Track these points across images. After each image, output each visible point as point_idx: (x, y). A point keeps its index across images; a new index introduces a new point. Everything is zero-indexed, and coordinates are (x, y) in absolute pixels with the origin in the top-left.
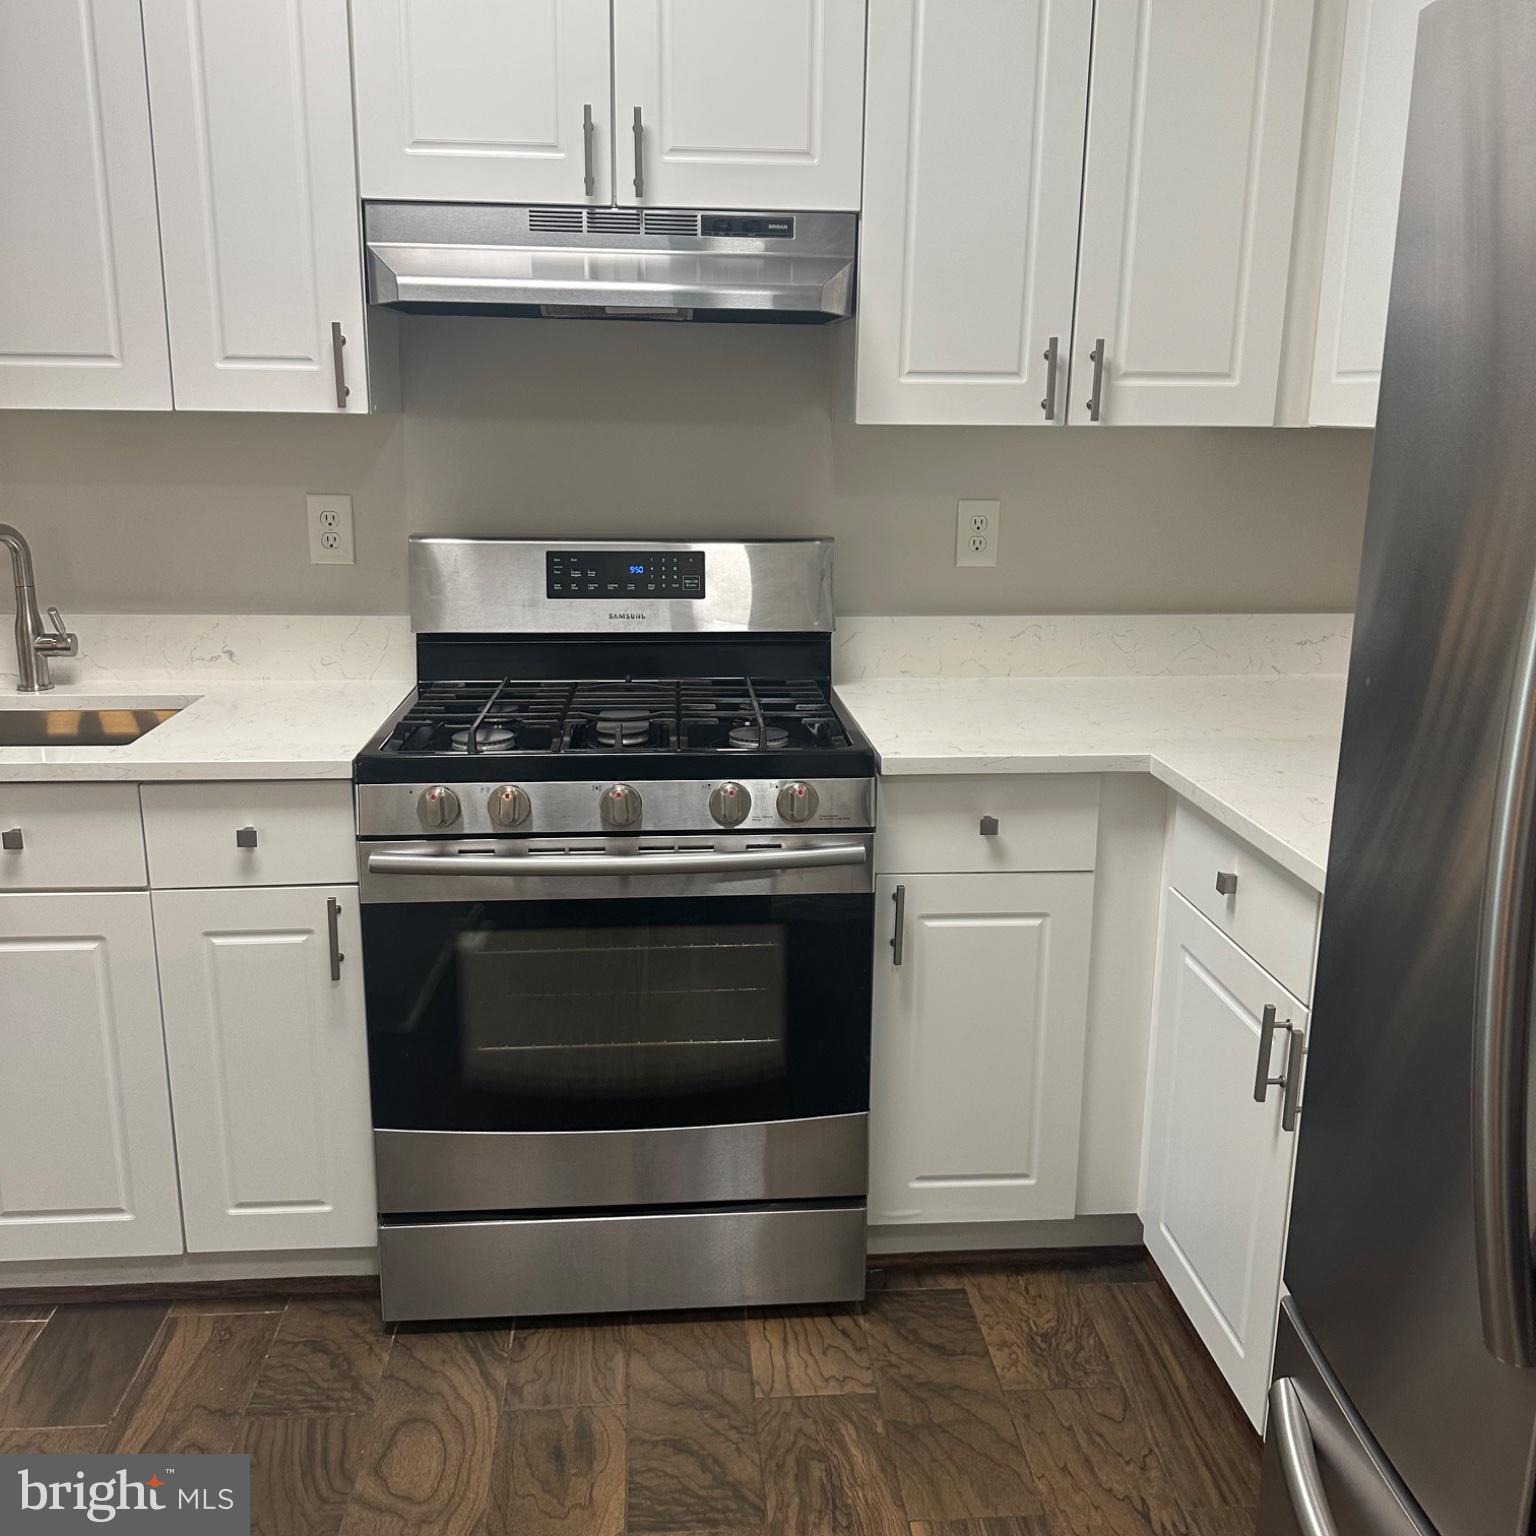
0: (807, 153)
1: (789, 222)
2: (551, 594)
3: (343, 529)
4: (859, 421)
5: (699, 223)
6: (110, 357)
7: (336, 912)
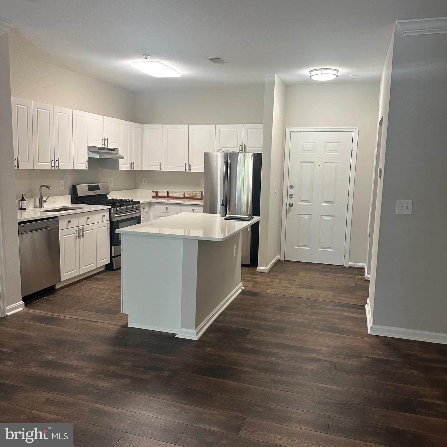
0: (115, 143)
1: (115, 149)
2: (89, 191)
3: (63, 184)
4: (120, 169)
5: (109, 149)
6: (68, 163)
7: (108, 223)
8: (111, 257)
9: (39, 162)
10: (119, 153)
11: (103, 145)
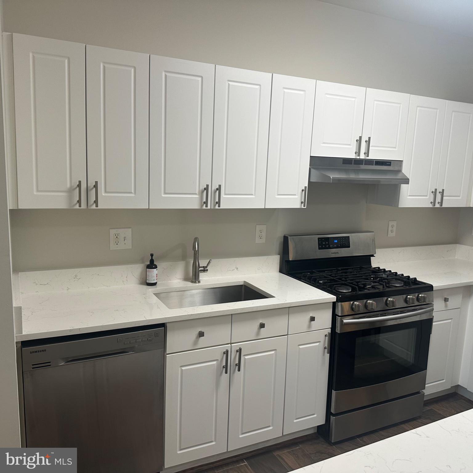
0: (395, 148)
1: (390, 162)
2: (319, 249)
3: (264, 234)
4: (399, 206)
5: (374, 163)
6: (252, 195)
7: (326, 336)
8: (329, 414)
9: (165, 193)
10: (403, 171)
11: (356, 153)
